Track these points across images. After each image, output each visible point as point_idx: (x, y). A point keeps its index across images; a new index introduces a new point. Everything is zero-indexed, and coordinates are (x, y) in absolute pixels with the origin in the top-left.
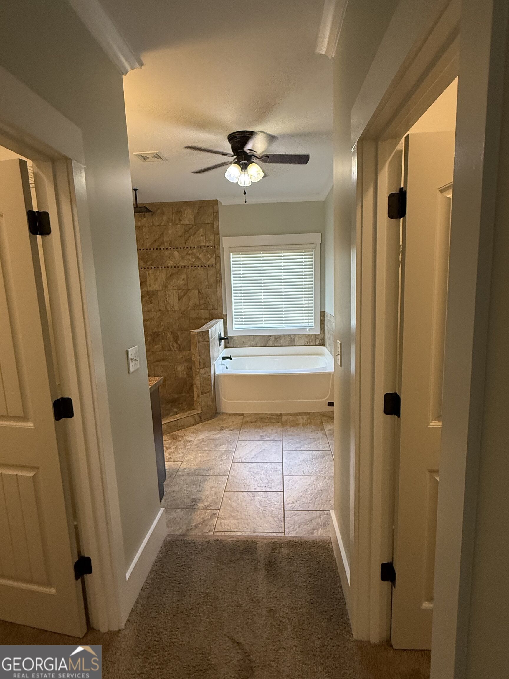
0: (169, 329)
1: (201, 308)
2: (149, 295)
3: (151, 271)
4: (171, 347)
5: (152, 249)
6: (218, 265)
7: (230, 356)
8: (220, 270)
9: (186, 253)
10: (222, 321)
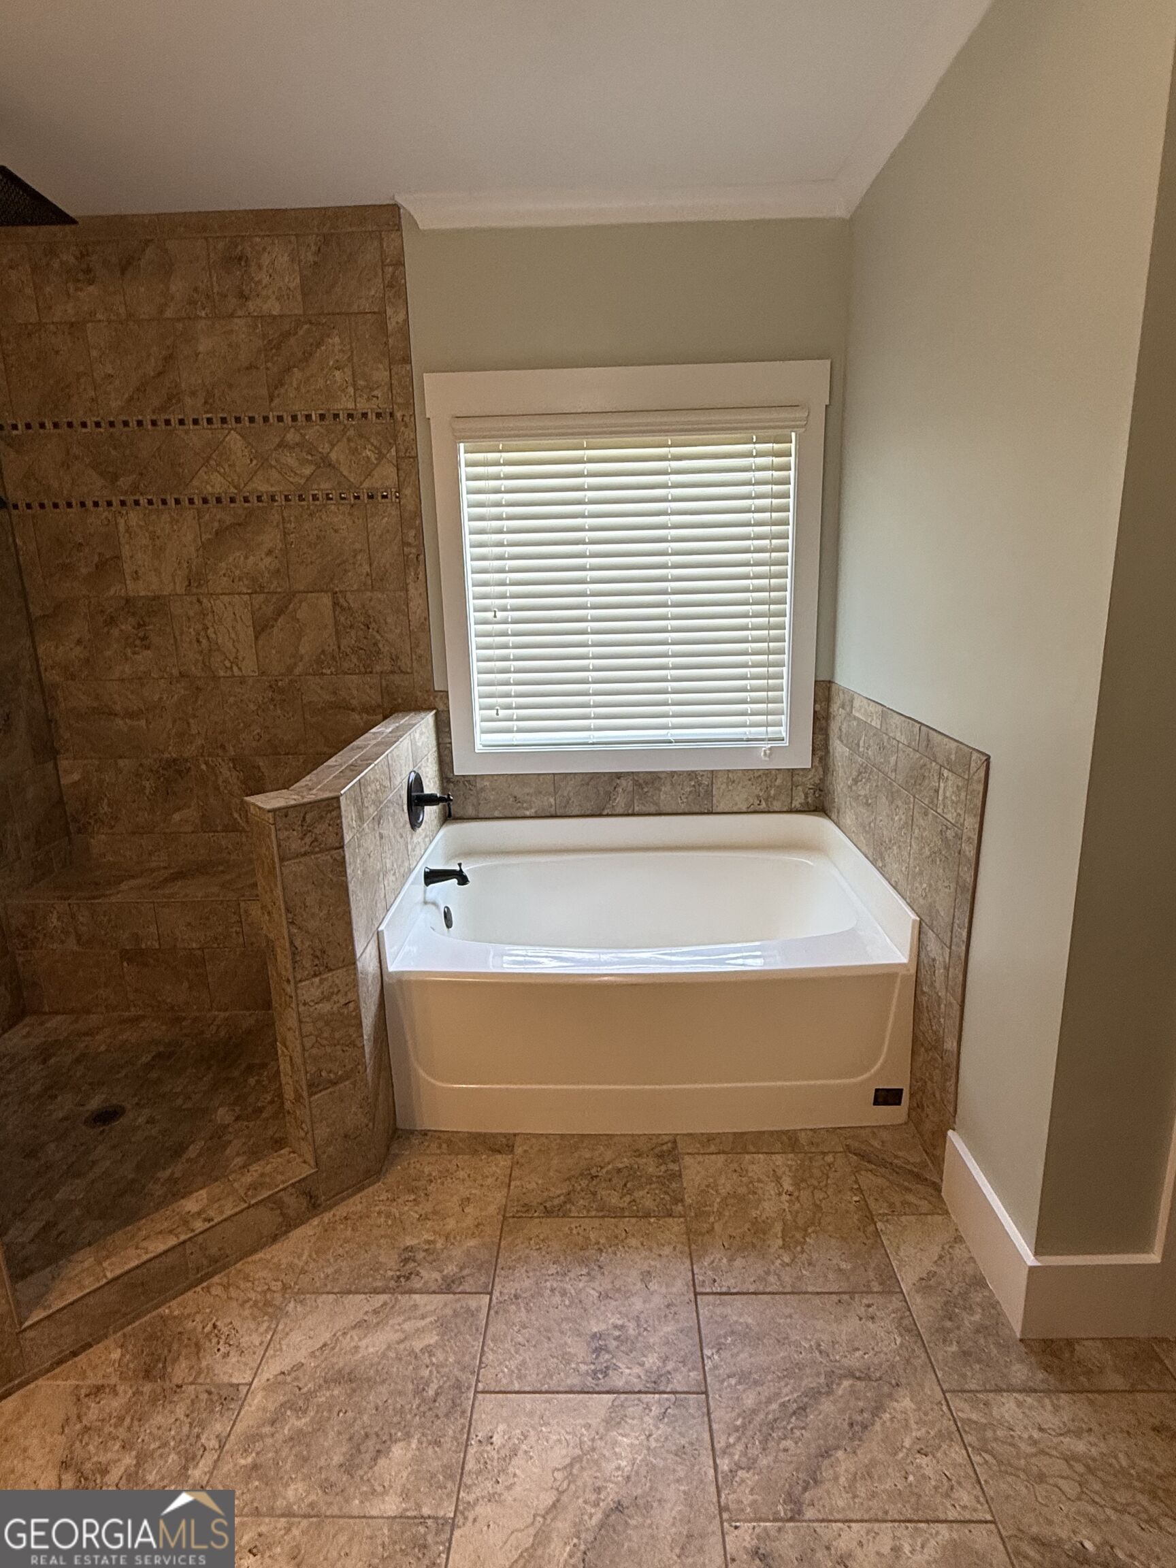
0: (223, 747)
1: (346, 665)
2: (134, 614)
3: (134, 517)
4: (236, 815)
5: (133, 424)
6: (407, 491)
7: (458, 868)
8: (418, 514)
9: (277, 440)
10: (429, 718)
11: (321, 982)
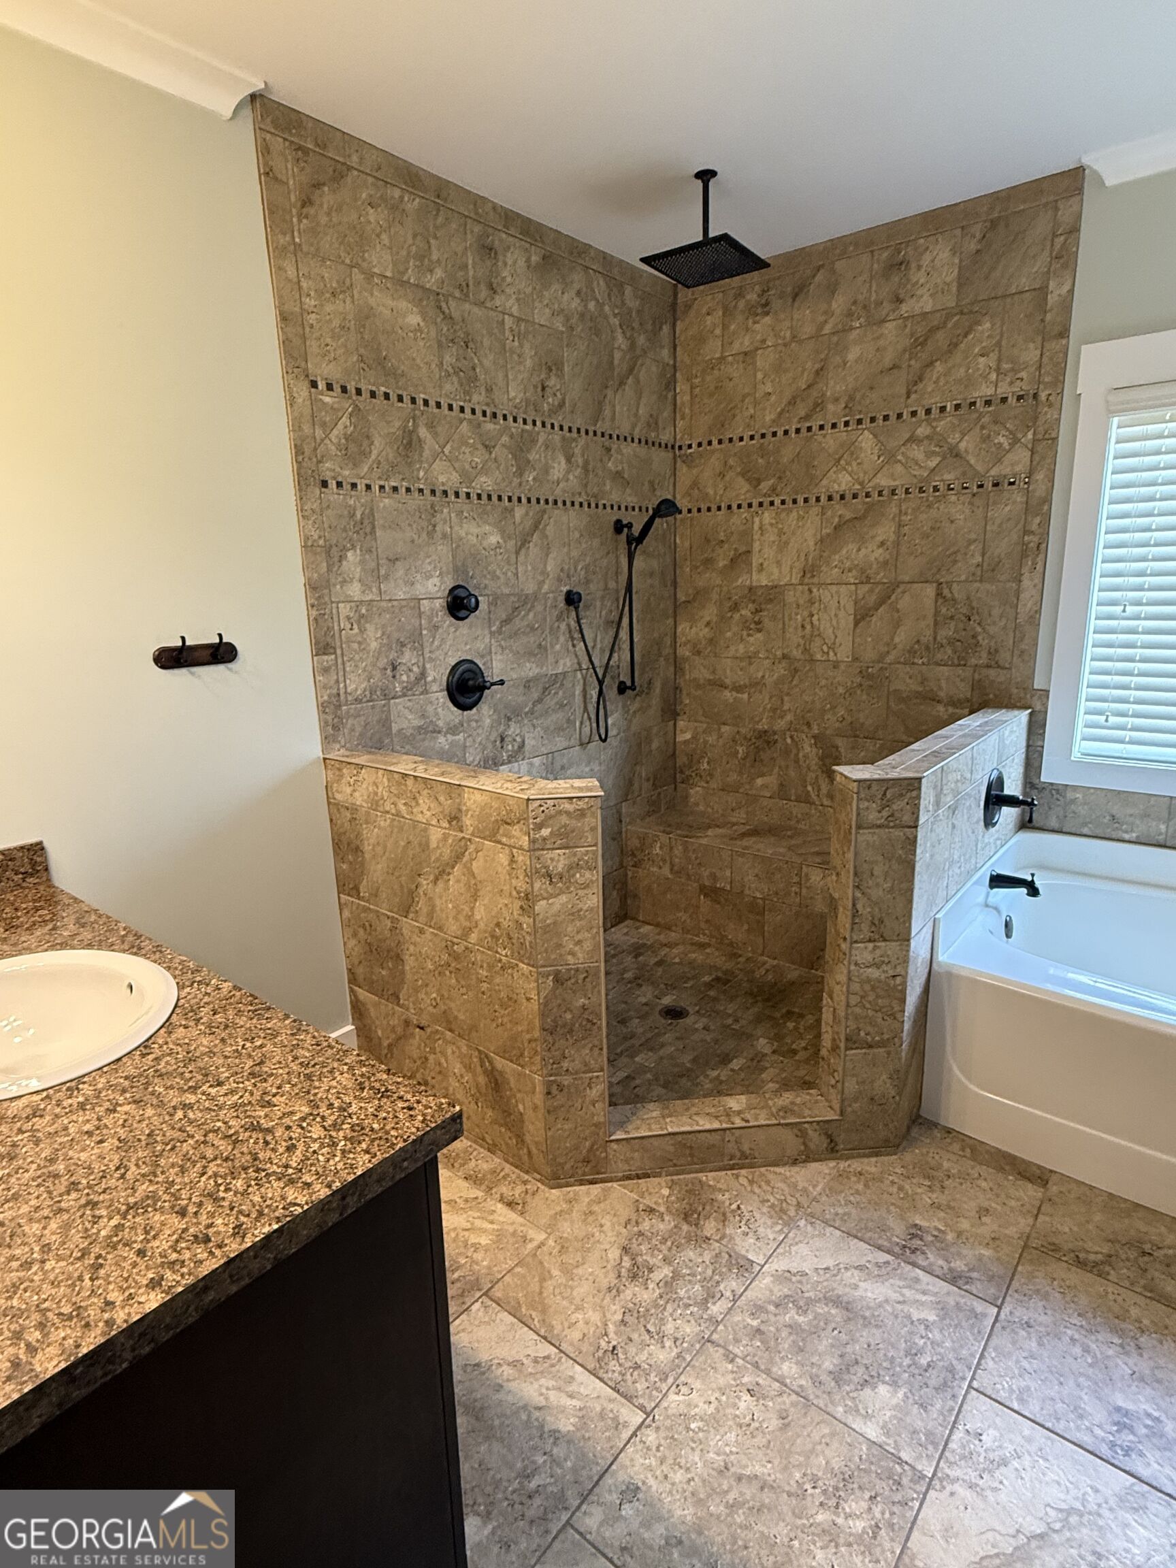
0: (808, 724)
1: (939, 656)
2: (754, 602)
3: (767, 516)
4: (809, 788)
5: (780, 433)
6: (1040, 476)
7: (1029, 878)
8: (1047, 500)
9: (907, 436)
10: (1024, 716)
11: (875, 948)
